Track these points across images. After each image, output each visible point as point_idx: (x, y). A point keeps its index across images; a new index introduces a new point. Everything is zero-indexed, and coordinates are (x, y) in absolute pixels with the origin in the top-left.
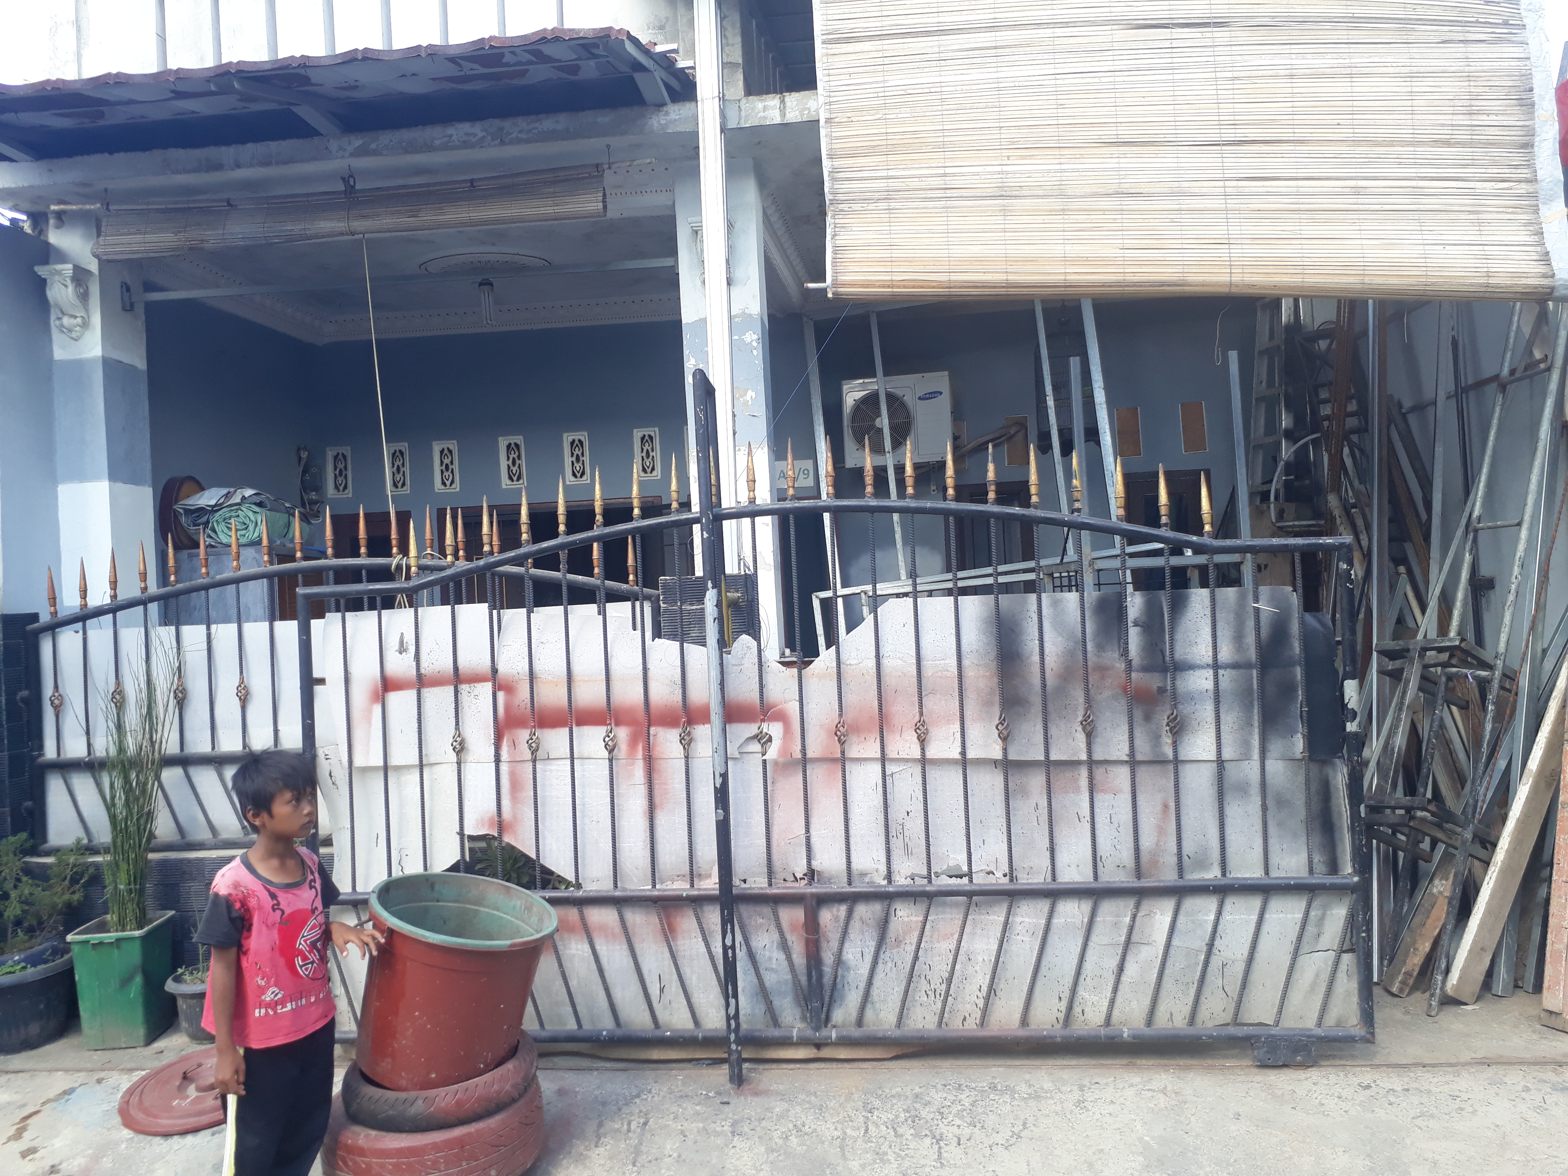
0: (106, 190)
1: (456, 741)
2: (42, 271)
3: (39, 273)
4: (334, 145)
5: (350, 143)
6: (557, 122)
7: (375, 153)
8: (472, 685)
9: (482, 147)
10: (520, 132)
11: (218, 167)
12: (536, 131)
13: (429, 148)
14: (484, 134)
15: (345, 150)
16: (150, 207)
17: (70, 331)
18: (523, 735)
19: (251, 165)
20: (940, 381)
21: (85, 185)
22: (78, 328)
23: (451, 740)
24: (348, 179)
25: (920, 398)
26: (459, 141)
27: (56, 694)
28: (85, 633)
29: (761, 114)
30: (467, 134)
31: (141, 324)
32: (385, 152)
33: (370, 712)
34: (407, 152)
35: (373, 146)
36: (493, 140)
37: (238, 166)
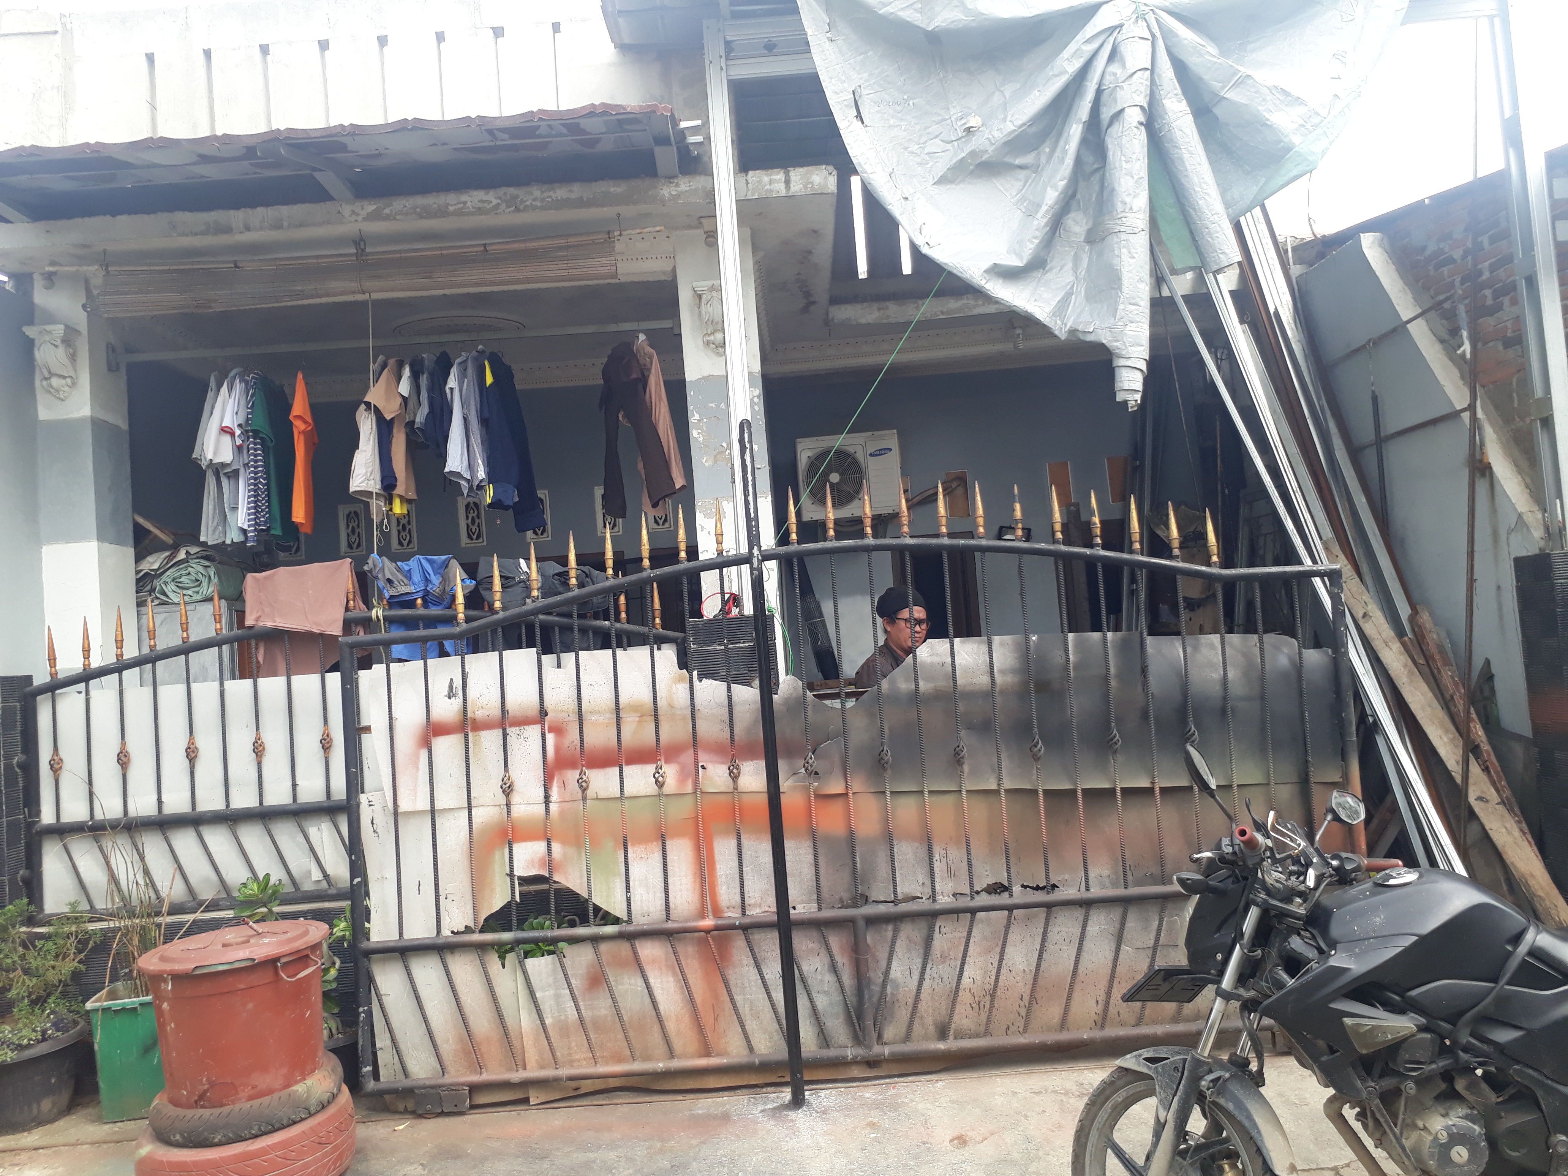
0: (105, 252)
1: (505, 784)
2: (30, 331)
3: (27, 333)
4: (346, 210)
5: (362, 209)
6: (571, 191)
7: (388, 218)
8: (522, 728)
9: (496, 214)
10: (534, 200)
11: (227, 230)
12: (550, 200)
13: (442, 213)
14: (499, 201)
15: (358, 215)
16: (152, 268)
17: (57, 391)
18: (572, 775)
19: (261, 228)
20: (891, 439)
21: (85, 246)
22: (66, 388)
23: (500, 783)
24: (360, 241)
25: (871, 455)
26: (473, 207)
27: (56, 758)
28: (87, 693)
29: (768, 187)
30: (482, 201)
31: (123, 385)
32: (398, 217)
33: (417, 757)
34: (421, 217)
35: (387, 211)
36: (508, 207)
37: (248, 229)
